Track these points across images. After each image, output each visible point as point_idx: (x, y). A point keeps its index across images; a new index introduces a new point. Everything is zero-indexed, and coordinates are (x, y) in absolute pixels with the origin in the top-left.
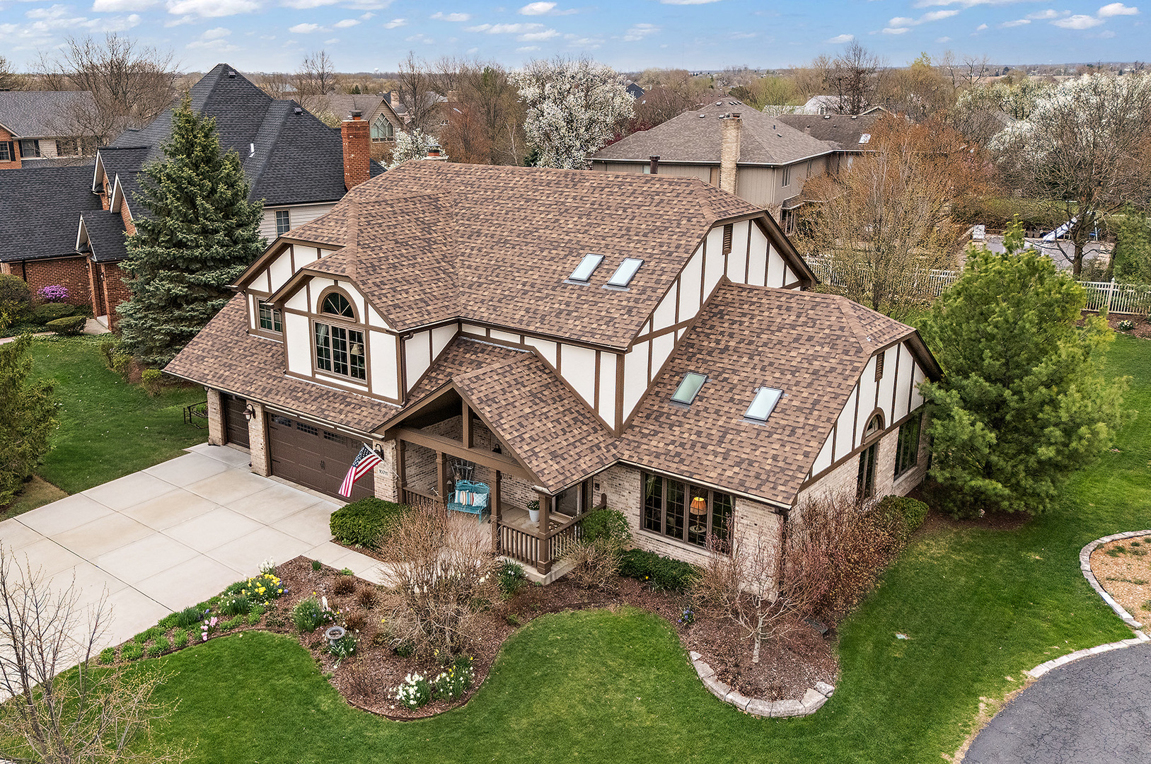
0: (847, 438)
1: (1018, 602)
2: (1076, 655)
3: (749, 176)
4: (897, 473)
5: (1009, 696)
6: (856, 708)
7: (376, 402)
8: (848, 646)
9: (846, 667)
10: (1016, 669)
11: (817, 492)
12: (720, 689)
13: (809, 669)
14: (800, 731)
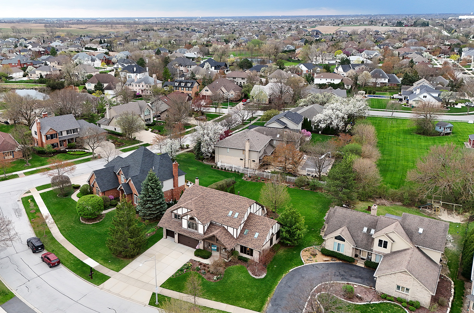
0: (268, 238)
1: (291, 260)
2: (296, 268)
3: (251, 152)
4: (276, 239)
5: (287, 274)
6: (269, 277)
7: (200, 235)
8: (268, 268)
9: (268, 271)
10: (288, 270)
11: (264, 247)
12: (252, 275)
13: (263, 272)
14: (262, 280)
